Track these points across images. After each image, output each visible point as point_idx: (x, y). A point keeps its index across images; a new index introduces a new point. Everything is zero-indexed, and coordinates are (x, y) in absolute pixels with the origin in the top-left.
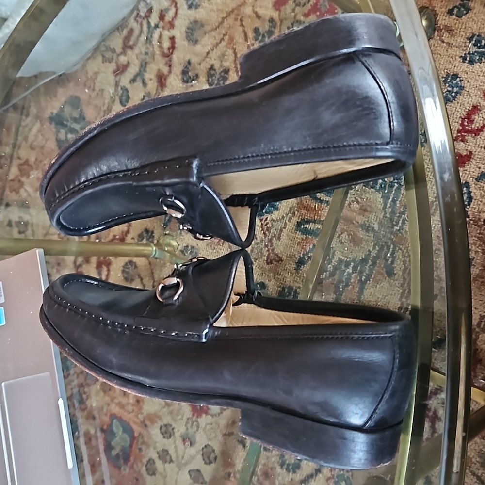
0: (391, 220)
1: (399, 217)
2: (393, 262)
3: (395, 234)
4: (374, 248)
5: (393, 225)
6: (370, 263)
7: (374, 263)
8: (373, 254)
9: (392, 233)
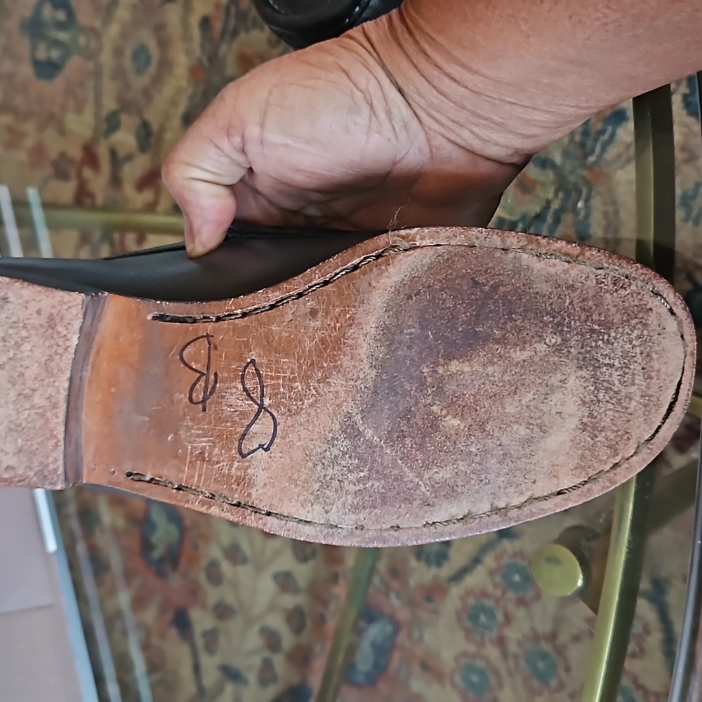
0: (582, 145)
1: (596, 140)
2: (587, 216)
3: (590, 168)
4: (556, 195)
5: (586, 156)
6: (549, 219)
7: (557, 220)
8: (555, 205)
9: (584, 166)
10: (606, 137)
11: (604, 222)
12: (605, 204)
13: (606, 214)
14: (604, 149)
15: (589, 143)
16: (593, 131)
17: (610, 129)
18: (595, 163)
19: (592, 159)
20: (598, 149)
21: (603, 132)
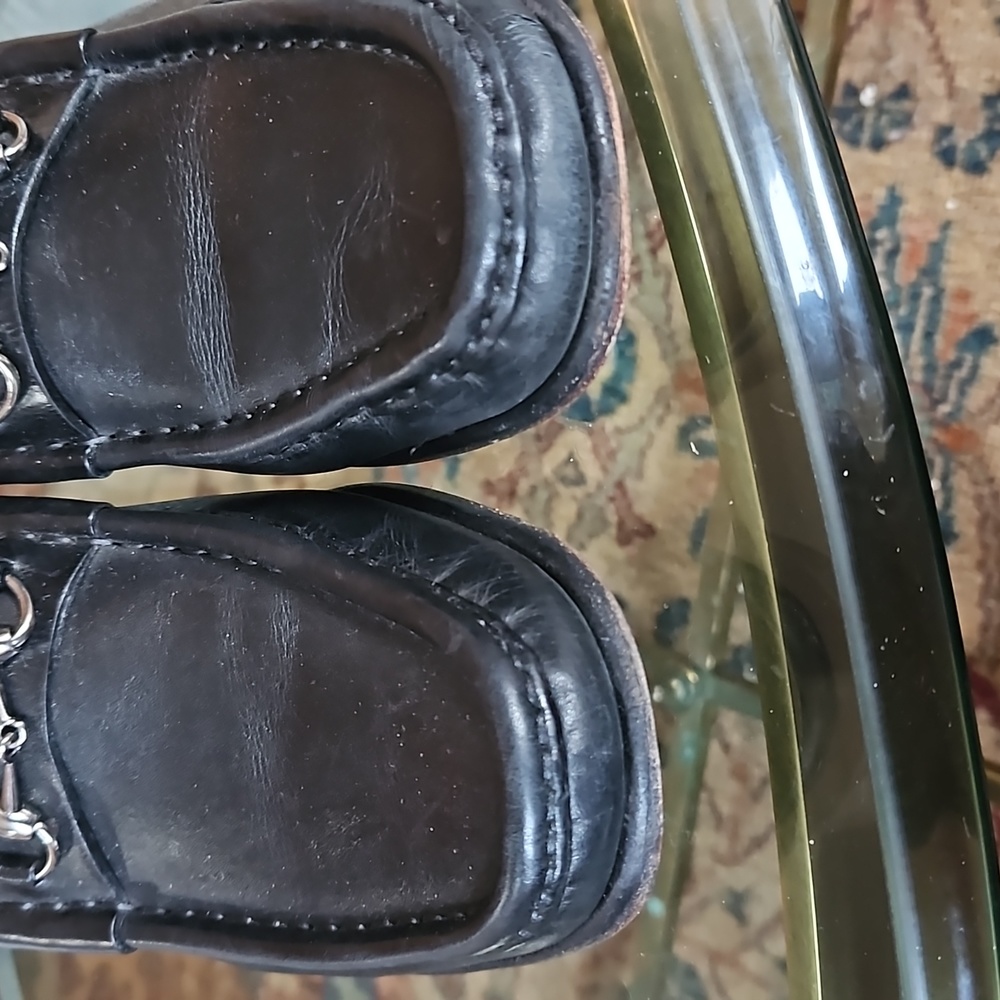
5: (935, 404)
10: (963, 372)
11: (976, 514)
12: (975, 483)
13: (979, 500)
14: (962, 392)
15: (938, 383)
16: (941, 364)
17: (969, 358)
18: (950, 415)
19: (944, 409)
20: (953, 394)
21: (957, 364)
